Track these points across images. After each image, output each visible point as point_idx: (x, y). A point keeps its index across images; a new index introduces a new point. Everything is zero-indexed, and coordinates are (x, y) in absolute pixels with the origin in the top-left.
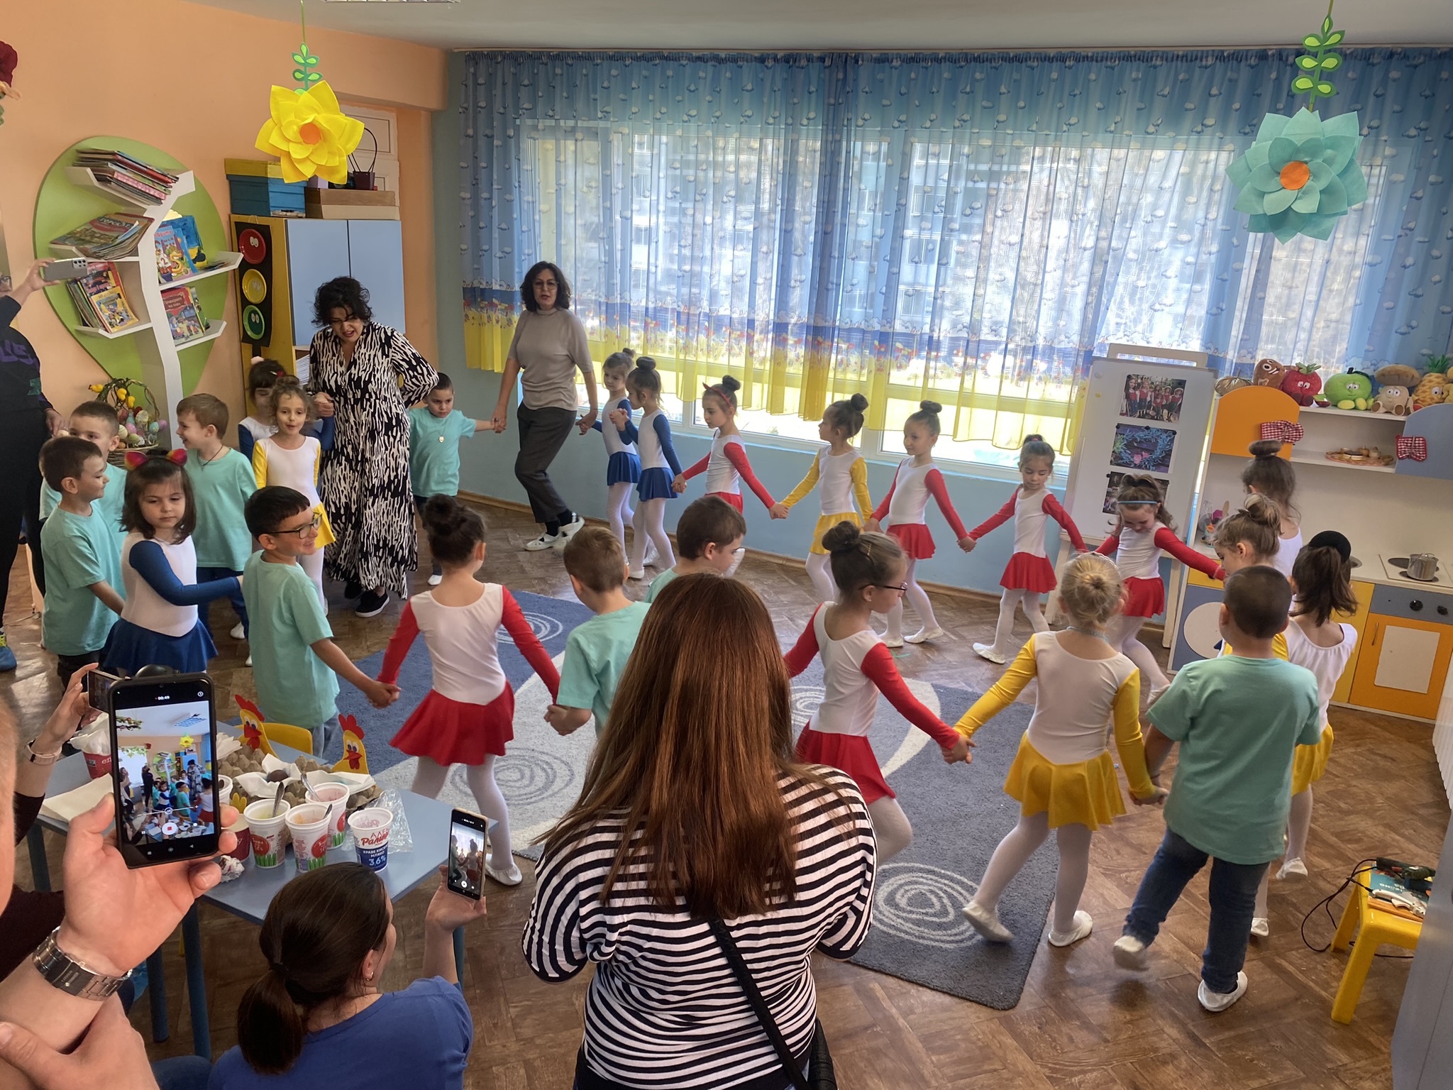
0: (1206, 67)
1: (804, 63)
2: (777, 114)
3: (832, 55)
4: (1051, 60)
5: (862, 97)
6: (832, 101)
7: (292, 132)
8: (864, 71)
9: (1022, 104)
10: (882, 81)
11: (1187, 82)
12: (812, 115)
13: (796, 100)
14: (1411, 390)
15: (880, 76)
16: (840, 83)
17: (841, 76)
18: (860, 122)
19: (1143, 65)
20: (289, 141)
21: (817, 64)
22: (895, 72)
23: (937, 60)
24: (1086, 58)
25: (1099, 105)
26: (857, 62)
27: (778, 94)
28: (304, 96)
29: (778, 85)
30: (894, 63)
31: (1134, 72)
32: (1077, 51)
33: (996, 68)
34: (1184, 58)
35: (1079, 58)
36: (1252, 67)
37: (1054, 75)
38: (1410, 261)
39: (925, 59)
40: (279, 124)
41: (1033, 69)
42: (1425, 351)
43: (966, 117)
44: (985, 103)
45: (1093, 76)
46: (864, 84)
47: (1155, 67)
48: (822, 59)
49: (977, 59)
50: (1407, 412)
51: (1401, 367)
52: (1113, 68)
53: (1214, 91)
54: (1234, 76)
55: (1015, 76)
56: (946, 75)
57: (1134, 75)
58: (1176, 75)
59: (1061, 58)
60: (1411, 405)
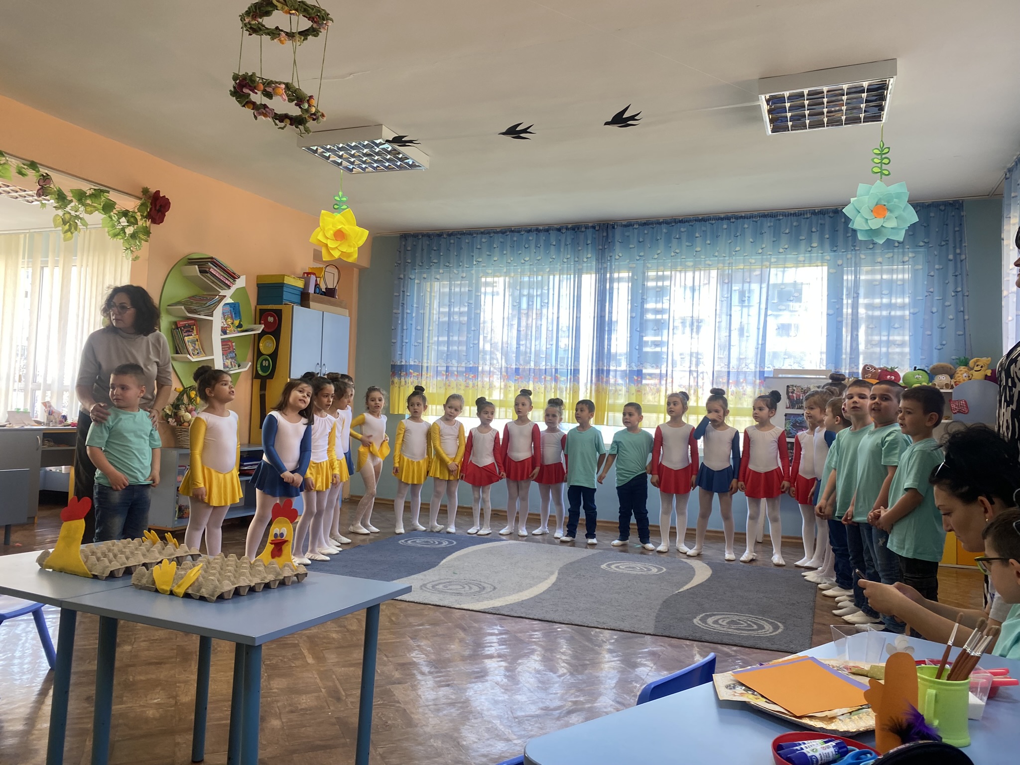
0: (807, 218)
1: (583, 229)
2: (569, 256)
3: (600, 225)
4: (722, 219)
5: (617, 244)
6: (601, 247)
7: (330, 234)
8: (618, 231)
9: (708, 242)
10: (628, 236)
11: (798, 227)
12: (589, 256)
13: (580, 248)
14: (952, 377)
15: (627, 234)
16: (605, 238)
17: (605, 234)
18: (617, 257)
19: (773, 219)
20: (327, 238)
21: (591, 230)
22: (636, 231)
23: (659, 223)
24: (741, 217)
25: (751, 240)
26: (613, 228)
27: (569, 246)
28: (338, 216)
29: (569, 242)
30: (635, 226)
31: (768, 223)
32: (736, 214)
33: (692, 226)
34: (795, 214)
35: (737, 218)
36: (831, 217)
37: (725, 226)
38: (934, 310)
39: (652, 223)
40: (323, 230)
41: (712, 224)
42: (954, 357)
43: (677, 251)
44: (687, 244)
45: (746, 226)
46: (618, 237)
47: (779, 220)
48: (594, 227)
49: (681, 221)
50: (952, 387)
51: (942, 363)
52: (756, 222)
53: (814, 230)
54: (823, 222)
55: (704, 228)
56: (664, 230)
57: (769, 224)
58: (792, 225)
59: (728, 218)
60: (953, 383)
